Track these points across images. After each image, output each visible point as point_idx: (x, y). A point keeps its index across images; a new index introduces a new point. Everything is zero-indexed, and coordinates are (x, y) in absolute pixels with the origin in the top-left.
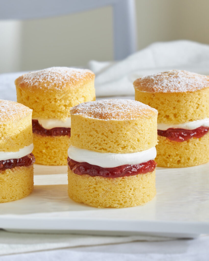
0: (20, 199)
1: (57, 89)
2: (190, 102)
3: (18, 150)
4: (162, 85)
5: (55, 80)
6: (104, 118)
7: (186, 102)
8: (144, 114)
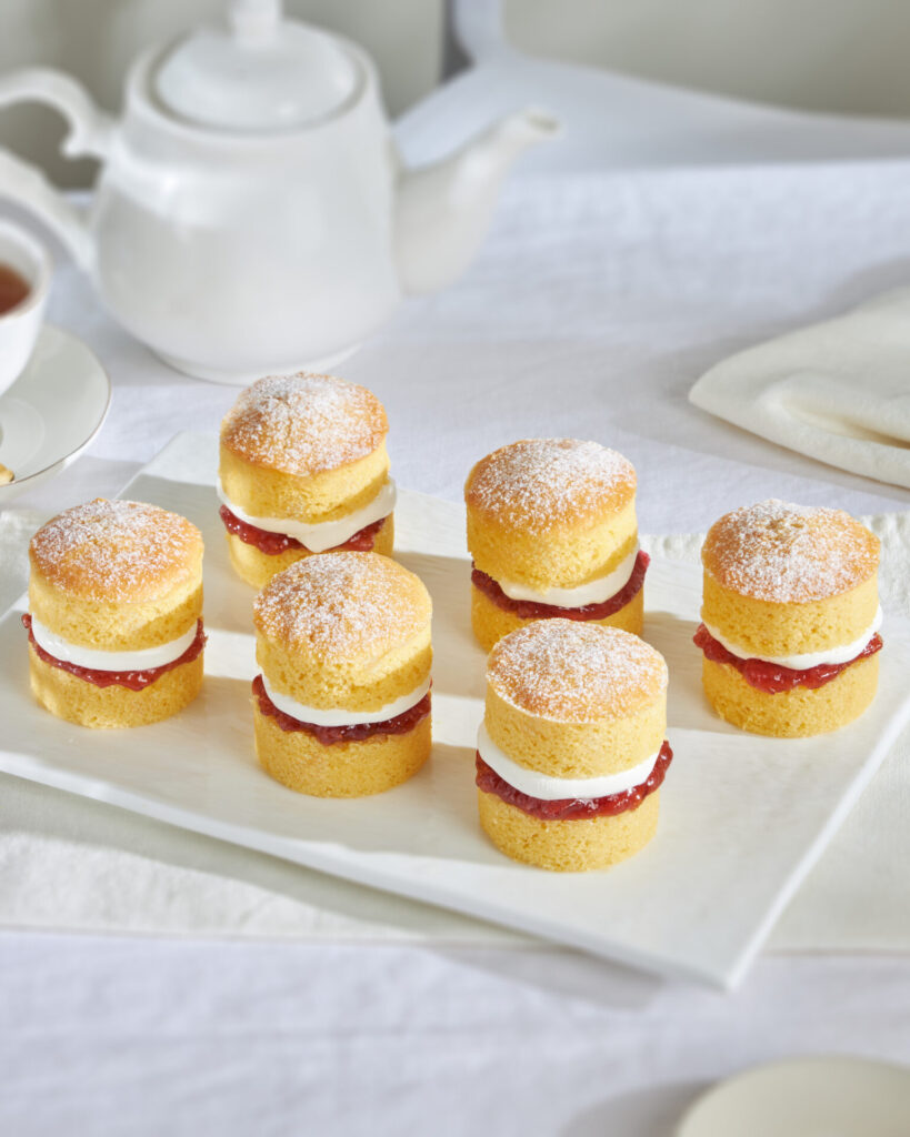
0: (381, 791)
1: (531, 532)
2: (796, 621)
3: (380, 708)
4: (748, 570)
5: (535, 506)
6: (532, 709)
7: (786, 621)
8: (621, 706)
